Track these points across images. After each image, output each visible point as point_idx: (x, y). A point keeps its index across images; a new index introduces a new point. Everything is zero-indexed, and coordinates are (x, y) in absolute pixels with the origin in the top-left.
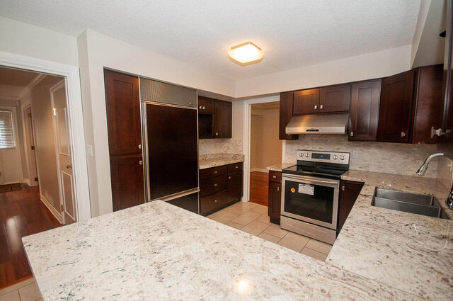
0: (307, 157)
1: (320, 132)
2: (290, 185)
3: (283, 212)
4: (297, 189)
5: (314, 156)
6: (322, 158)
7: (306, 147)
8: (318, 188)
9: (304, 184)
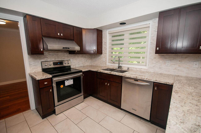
1: (70, 49)
3: (56, 102)
4: (64, 85)
5: (54, 64)
8: (75, 79)
9: (68, 80)
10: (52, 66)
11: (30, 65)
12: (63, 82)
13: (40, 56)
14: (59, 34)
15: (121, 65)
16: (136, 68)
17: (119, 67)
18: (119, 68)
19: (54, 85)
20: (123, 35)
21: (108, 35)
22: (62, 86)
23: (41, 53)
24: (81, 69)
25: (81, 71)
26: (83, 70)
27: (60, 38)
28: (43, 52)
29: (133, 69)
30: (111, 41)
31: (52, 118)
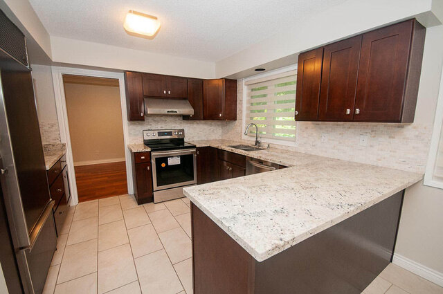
0: (154, 136)
1: (178, 113)
2: (160, 161)
3: (155, 187)
4: (167, 163)
5: (160, 134)
6: (167, 135)
7: (149, 127)
8: (183, 158)
9: (172, 157)
10: (156, 137)
11: (130, 134)
12: (165, 160)
13: (141, 122)
14: (165, 92)
15: (259, 139)
16: (282, 146)
17: (257, 142)
18: (256, 144)
19: (153, 162)
20: (265, 88)
21: (244, 87)
22: (163, 165)
23: (142, 119)
24: (195, 144)
25: (194, 147)
26: (198, 146)
27: (167, 98)
28: (143, 117)
29: (277, 147)
30: (249, 98)
31: (148, 206)
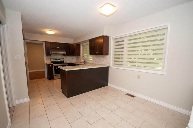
1: (61, 53)
3: (54, 74)
6: (58, 60)
7: (52, 58)
10: (55, 61)
12: (57, 66)
14: (57, 47)
15: (85, 61)
19: (54, 67)
21: (82, 46)
22: (57, 68)
26: (67, 63)
28: (51, 54)
30: (83, 49)
